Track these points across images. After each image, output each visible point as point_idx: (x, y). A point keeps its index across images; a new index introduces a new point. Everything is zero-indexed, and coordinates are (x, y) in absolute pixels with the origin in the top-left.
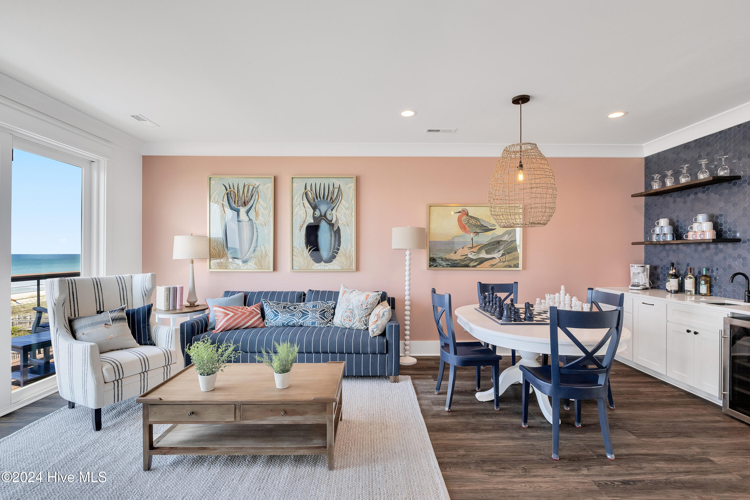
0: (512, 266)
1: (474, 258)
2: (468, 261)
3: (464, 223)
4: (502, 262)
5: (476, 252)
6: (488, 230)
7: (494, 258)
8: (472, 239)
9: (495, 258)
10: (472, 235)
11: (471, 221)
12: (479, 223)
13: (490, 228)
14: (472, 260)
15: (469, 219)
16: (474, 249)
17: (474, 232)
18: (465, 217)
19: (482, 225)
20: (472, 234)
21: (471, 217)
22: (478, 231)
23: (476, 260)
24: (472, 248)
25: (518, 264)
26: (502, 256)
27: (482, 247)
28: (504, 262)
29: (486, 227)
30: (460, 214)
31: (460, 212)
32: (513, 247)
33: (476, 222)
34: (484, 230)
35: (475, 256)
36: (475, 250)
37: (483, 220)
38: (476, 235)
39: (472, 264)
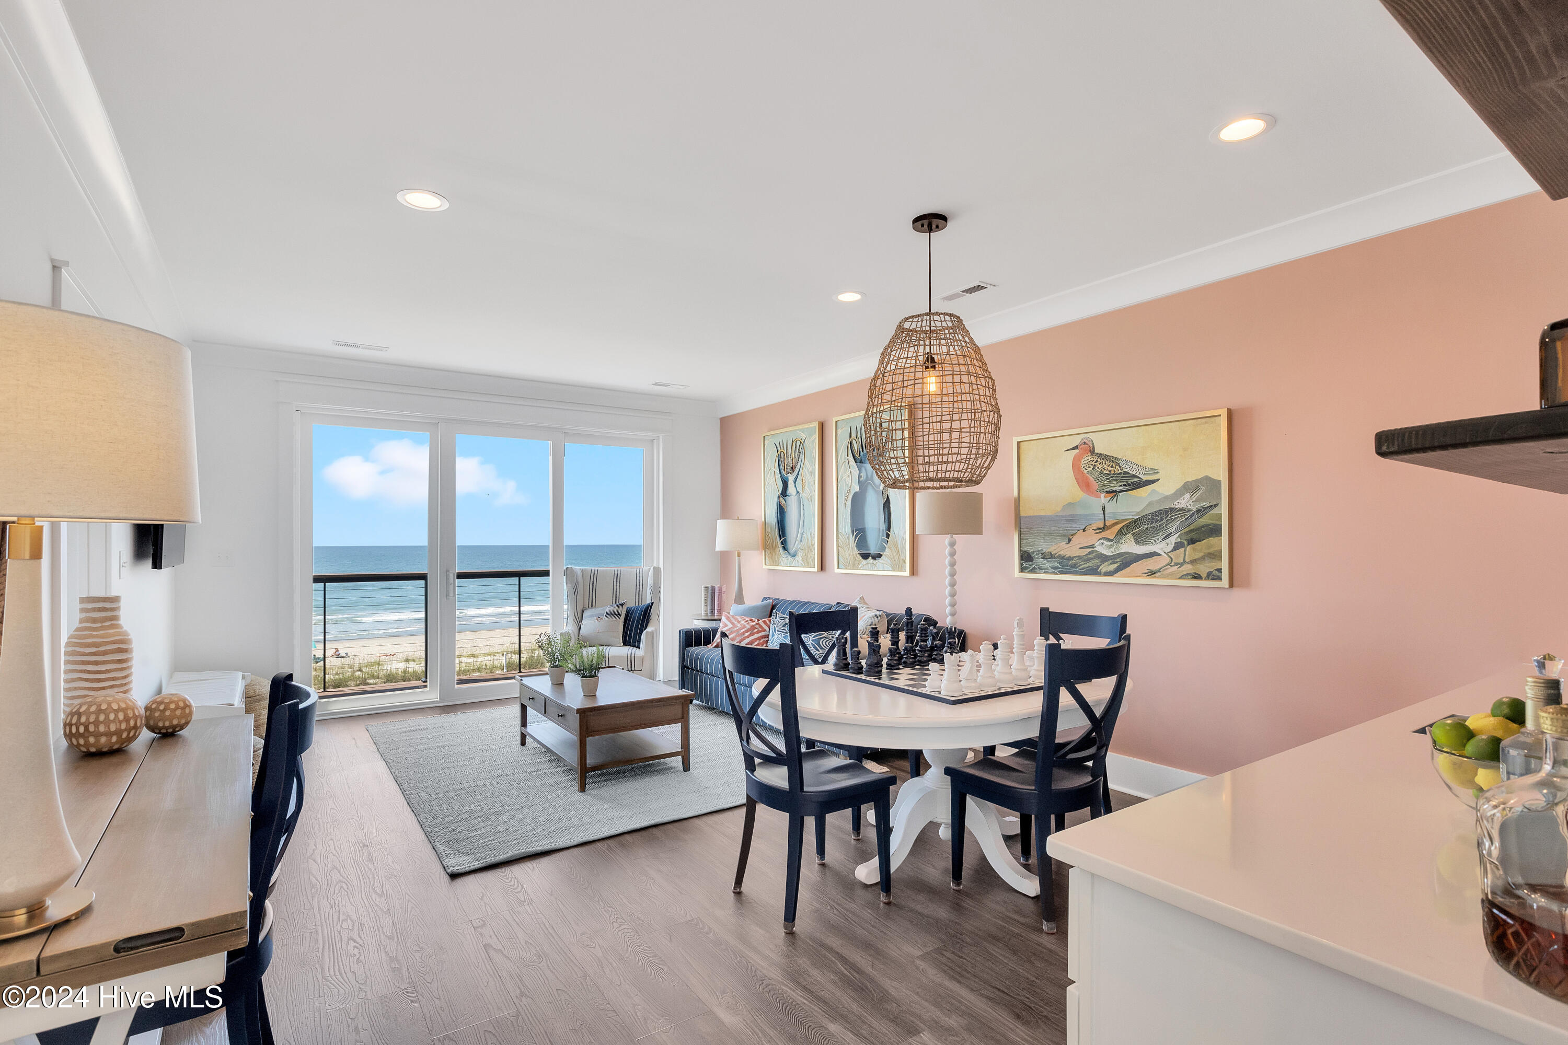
0: (1204, 575)
1: (1109, 553)
2: (1096, 562)
3: (1085, 471)
4: (1176, 564)
5: (1112, 540)
6: (1139, 483)
7: (1154, 554)
8: (1104, 508)
9: (1159, 554)
10: (1103, 499)
11: (1100, 466)
12: (1117, 470)
13: (1145, 478)
14: (1104, 558)
15: (1097, 461)
16: (1108, 532)
17: (1107, 492)
18: (1087, 458)
19: (1126, 473)
20: (1103, 495)
21: (1100, 455)
22: (1117, 488)
23: (1112, 559)
24: (1104, 528)
25: (1220, 570)
26: (1175, 549)
27: (1127, 526)
28: (1181, 564)
29: (1134, 476)
30: (1076, 451)
31: (1076, 448)
32: (1203, 526)
33: (1112, 467)
34: (1129, 485)
35: (1112, 549)
36: (1111, 534)
37: (1127, 461)
38: (1112, 498)
39: (1104, 568)
